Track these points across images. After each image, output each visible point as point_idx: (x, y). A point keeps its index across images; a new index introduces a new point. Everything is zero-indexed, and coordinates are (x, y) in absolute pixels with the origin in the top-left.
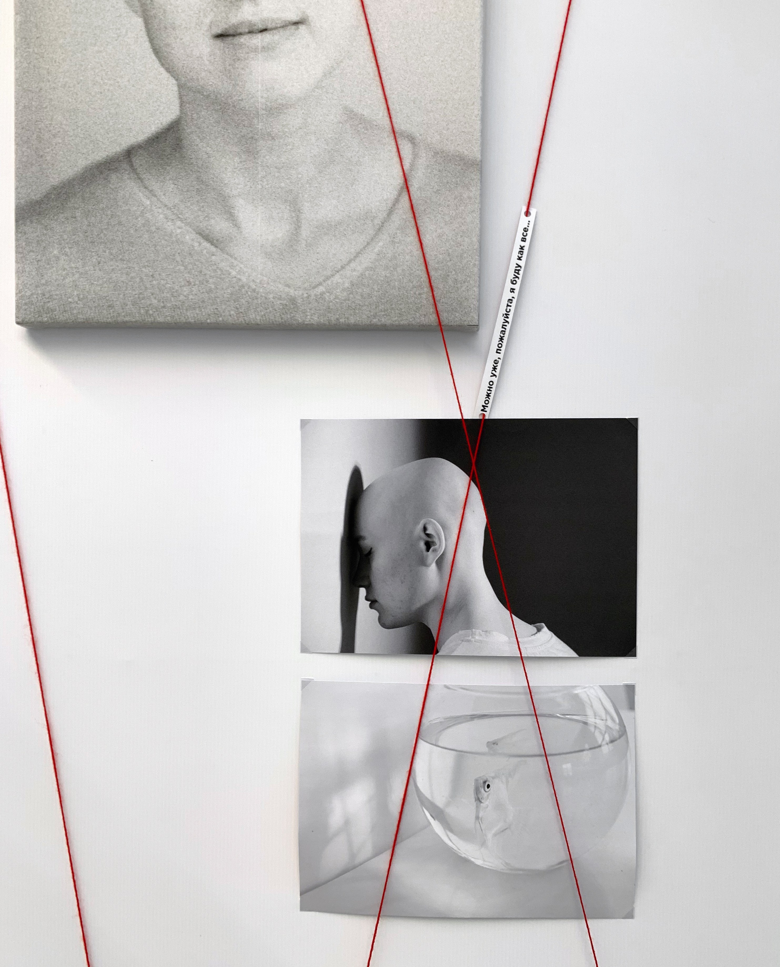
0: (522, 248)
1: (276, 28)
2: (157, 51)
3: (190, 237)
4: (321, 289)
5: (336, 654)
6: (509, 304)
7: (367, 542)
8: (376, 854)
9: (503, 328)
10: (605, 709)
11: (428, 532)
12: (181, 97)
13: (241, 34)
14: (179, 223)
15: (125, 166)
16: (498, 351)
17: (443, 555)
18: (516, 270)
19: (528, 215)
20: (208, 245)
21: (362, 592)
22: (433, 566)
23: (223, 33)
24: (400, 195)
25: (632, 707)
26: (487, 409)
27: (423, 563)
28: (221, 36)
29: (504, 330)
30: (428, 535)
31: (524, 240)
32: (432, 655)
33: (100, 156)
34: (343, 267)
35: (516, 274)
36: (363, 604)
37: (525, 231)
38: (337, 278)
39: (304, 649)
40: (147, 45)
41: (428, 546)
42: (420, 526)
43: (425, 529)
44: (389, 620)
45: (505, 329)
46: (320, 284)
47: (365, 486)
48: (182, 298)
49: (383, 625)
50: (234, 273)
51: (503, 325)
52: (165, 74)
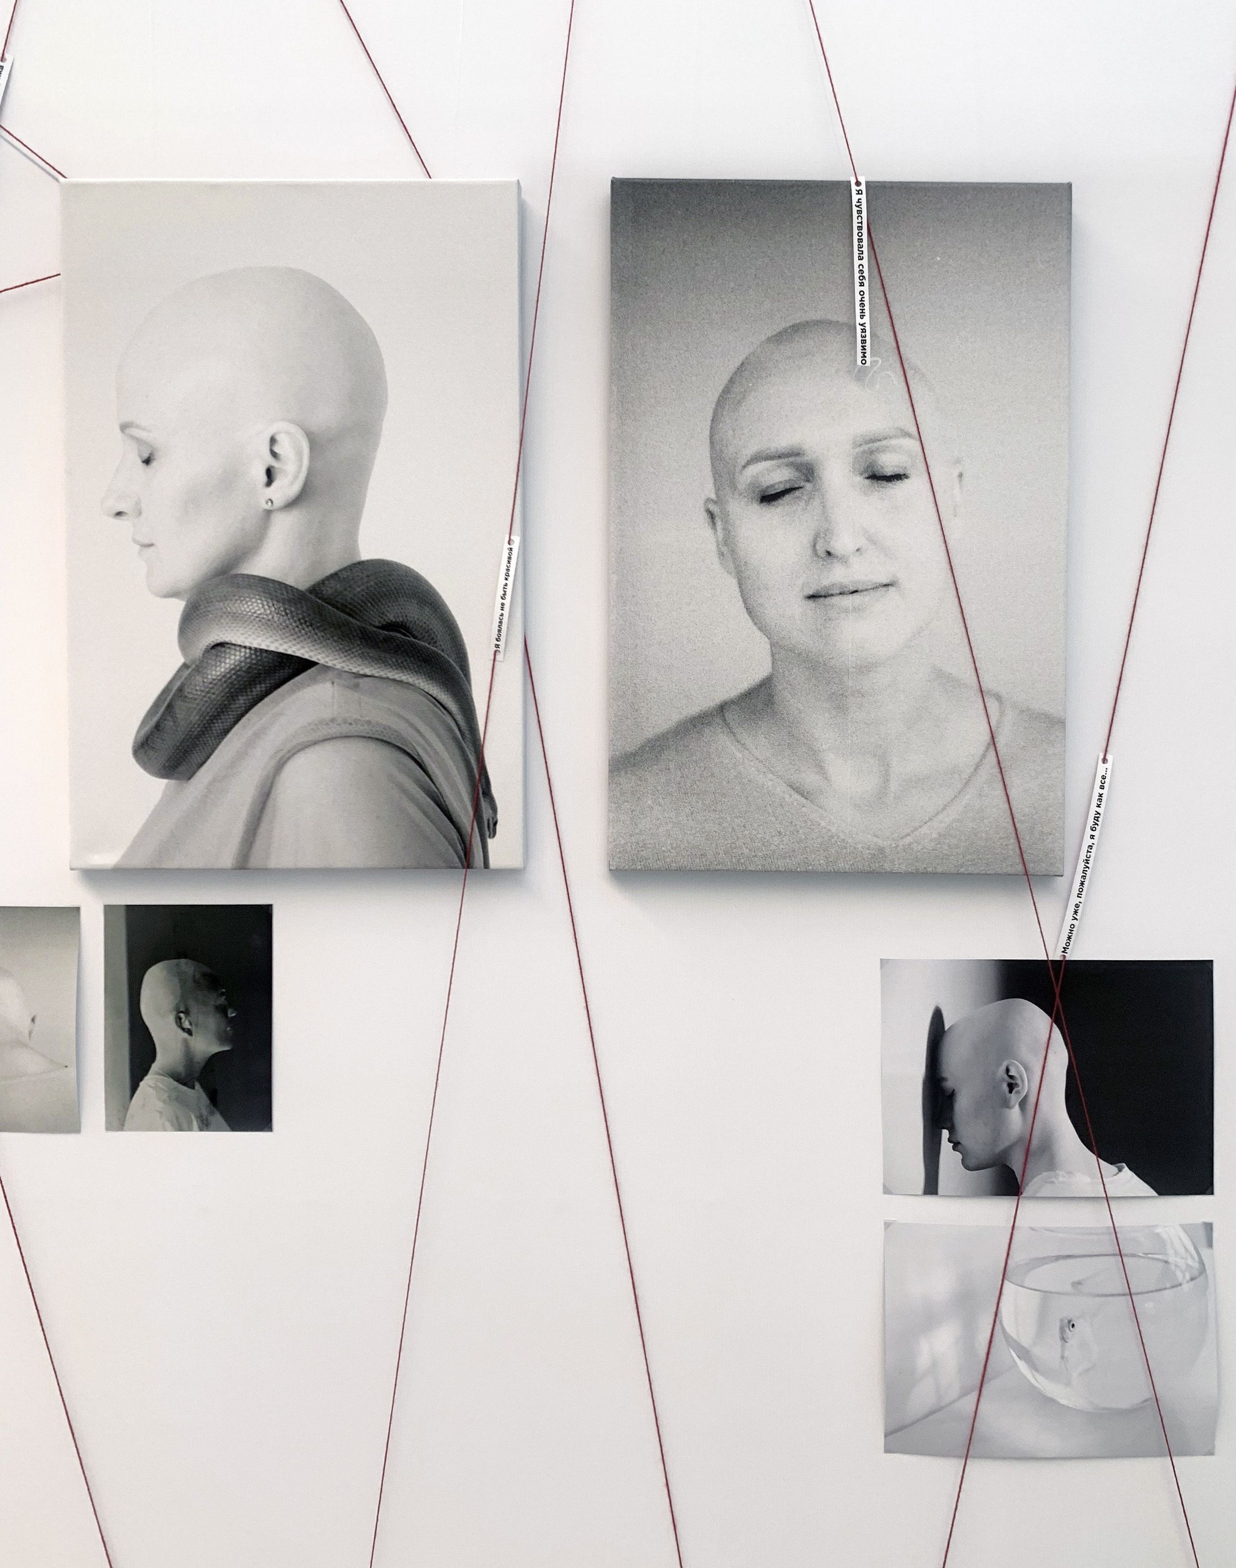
0: (1101, 795)
1: (867, 590)
2: (750, 611)
3: (781, 790)
4: (909, 840)
5: (920, 1195)
6: (1089, 850)
7: (949, 1084)
8: (964, 1394)
9: (1083, 873)
10: (1185, 1247)
11: (1010, 1074)
12: (773, 655)
13: (832, 595)
14: (770, 776)
15: (718, 720)
16: (1080, 896)
17: (1026, 1097)
18: (1095, 817)
19: (1106, 761)
20: (796, 796)
21: (945, 1133)
22: (1017, 1109)
23: (814, 594)
24: (987, 749)
25: (1210, 1244)
26: (1067, 951)
27: (1006, 1104)
28: (813, 597)
29: (1084, 875)
30: (1011, 1077)
31: (1102, 787)
32: (1017, 1197)
33: (694, 710)
34: (930, 819)
35: (1095, 821)
36: (946, 1146)
37: (1104, 779)
38: (925, 830)
39: (887, 1191)
40: (741, 604)
41: (1011, 1087)
42: (1003, 1068)
43: (1008, 1070)
44: (972, 1162)
45: (1086, 874)
46: (908, 835)
47: (947, 1027)
48: (773, 847)
49: (967, 1167)
50: (823, 824)
51: (1084, 870)
52: (758, 633)
